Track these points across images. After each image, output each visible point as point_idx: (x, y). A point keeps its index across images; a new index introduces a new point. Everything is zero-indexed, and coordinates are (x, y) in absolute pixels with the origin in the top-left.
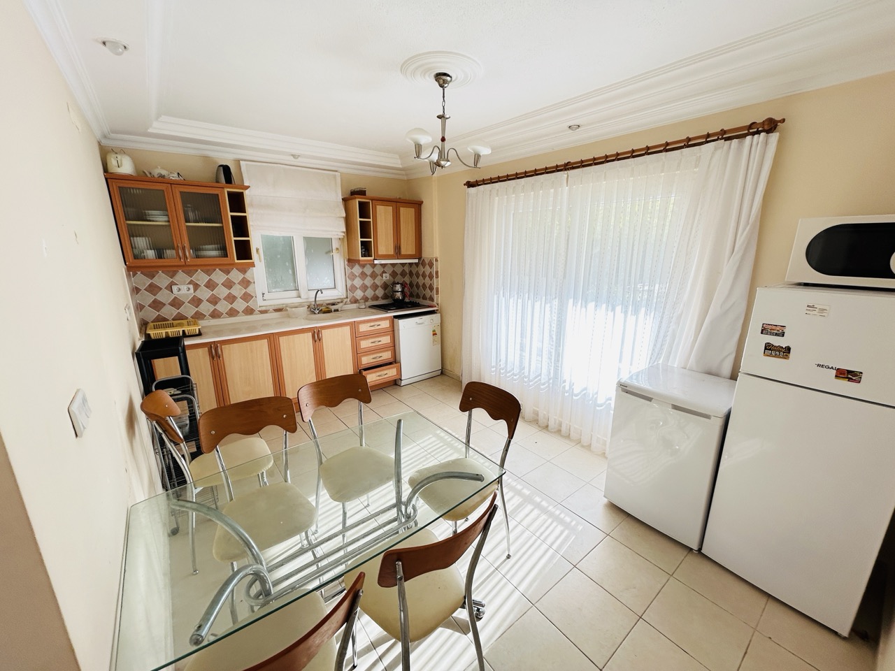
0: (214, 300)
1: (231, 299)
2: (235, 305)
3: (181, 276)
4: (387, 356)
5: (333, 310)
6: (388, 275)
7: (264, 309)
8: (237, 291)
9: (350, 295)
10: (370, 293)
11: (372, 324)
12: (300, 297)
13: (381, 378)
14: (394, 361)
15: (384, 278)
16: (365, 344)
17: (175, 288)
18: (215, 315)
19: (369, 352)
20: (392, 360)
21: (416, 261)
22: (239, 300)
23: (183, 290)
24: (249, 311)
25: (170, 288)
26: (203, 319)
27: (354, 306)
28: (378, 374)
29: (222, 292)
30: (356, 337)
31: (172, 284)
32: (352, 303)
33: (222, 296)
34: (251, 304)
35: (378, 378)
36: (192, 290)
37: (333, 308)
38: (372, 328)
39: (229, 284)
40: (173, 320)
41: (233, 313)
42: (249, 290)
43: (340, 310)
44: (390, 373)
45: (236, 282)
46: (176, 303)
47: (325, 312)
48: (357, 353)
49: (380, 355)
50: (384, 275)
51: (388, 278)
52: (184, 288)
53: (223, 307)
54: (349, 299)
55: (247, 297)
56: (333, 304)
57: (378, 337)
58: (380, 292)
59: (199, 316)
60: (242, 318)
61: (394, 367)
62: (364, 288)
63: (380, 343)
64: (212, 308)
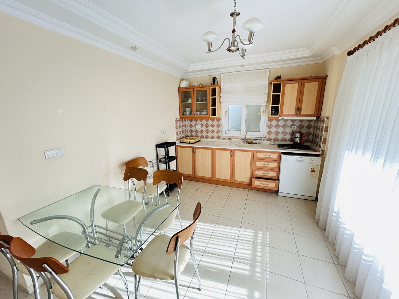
0: (207, 132)
1: (213, 132)
2: (214, 135)
3: (199, 122)
4: (273, 174)
5: (254, 143)
6: (295, 127)
7: (224, 137)
8: (215, 129)
9: (268, 136)
10: (280, 137)
11: (265, 154)
12: (241, 134)
13: (263, 185)
14: (277, 179)
15: (292, 128)
16: (258, 164)
17: (196, 126)
18: (207, 137)
19: (260, 169)
20: (276, 178)
21: (315, 118)
22: (215, 132)
23: (199, 127)
24: (219, 138)
25: (195, 126)
26: (203, 138)
27: (269, 142)
28: (262, 183)
29: (210, 128)
30: (254, 159)
31: (196, 124)
32: (267, 140)
33: (210, 130)
34: (219, 135)
35: (262, 185)
36: (201, 127)
37: (254, 142)
38: (265, 156)
39: (213, 126)
40: (195, 137)
41: (213, 137)
42: (220, 129)
43: (258, 143)
44: (271, 185)
45: (215, 125)
46: (196, 131)
47: (249, 143)
48: (253, 168)
49: (268, 172)
50: (293, 127)
51: (295, 129)
52: (199, 126)
53: (210, 134)
54: (266, 139)
55: (218, 132)
56: (256, 140)
57: (268, 162)
58: (288, 137)
59: (202, 137)
60: (215, 140)
61: (275, 183)
62: (277, 133)
63: (269, 166)
64: (206, 134)
